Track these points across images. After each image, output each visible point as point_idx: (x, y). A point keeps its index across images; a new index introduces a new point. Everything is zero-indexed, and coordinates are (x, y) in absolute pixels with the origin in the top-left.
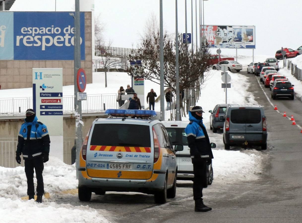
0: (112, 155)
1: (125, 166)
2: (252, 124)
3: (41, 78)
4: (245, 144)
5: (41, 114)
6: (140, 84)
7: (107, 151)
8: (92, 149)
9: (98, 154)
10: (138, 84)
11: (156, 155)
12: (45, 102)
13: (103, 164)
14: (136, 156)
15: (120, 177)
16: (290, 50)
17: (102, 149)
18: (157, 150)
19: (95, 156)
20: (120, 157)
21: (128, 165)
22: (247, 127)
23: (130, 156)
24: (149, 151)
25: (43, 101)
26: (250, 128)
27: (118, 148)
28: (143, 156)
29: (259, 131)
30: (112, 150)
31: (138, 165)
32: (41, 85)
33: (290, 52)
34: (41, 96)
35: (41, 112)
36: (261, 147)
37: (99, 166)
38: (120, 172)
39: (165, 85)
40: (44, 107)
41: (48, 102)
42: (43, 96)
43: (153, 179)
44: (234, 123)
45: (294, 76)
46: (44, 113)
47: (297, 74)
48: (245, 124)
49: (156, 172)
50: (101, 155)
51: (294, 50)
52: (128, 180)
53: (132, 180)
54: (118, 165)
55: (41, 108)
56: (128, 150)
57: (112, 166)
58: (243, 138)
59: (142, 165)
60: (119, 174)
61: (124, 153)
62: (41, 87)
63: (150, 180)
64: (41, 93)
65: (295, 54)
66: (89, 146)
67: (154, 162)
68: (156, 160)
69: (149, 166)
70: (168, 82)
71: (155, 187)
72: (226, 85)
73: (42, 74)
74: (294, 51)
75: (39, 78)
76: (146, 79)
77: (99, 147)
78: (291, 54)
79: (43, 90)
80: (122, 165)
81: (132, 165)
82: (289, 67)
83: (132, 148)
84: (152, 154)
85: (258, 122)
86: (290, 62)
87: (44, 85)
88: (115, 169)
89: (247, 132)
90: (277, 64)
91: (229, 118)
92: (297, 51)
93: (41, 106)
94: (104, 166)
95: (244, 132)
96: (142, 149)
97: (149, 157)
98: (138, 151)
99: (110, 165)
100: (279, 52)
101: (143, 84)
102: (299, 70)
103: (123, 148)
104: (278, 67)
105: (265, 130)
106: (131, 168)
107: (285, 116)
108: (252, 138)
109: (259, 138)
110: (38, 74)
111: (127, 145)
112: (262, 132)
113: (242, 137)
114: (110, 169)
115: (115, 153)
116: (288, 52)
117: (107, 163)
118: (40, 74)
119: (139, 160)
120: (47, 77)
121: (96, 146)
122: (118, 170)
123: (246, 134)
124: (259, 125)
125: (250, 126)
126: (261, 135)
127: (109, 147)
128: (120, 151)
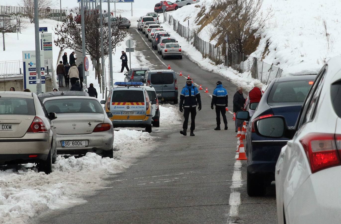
0: (124, 107)
1: (131, 113)
2: (167, 85)
3: (29, 58)
4: (162, 100)
5: (30, 83)
6: (48, 50)
7: (121, 105)
8: (113, 104)
9: (116, 107)
10: (47, 50)
11: (147, 106)
12: (33, 75)
13: (119, 112)
14: (137, 107)
15: (129, 119)
16: (168, 3)
17: (118, 104)
18: (147, 104)
19: (115, 108)
20: (128, 108)
21: (132, 112)
22: (163, 87)
23: (134, 107)
24: (143, 104)
25: (31, 74)
26: (166, 87)
27: (127, 103)
28: (141, 107)
29: (172, 89)
30: (124, 104)
31: (138, 112)
32: (29, 63)
33: (169, 5)
34: (29, 70)
35: (30, 82)
36: (173, 102)
37: (117, 113)
38: (129, 116)
39: (86, 53)
40: (31, 78)
41: (34, 75)
42: (31, 70)
43: (146, 119)
44: (154, 84)
45: (177, 33)
46: (32, 82)
47: (181, 31)
48: (162, 85)
49: (147, 116)
50: (118, 107)
51: (173, 2)
52: (133, 120)
53: (135, 120)
54: (127, 112)
55: (30, 79)
56: (133, 104)
57: (124, 113)
58: (161, 95)
59: (140, 112)
60: (128, 117)
61: (131, 106)
62: (29, 64)
63: (144, 120)
64: (29, 68)
65: (173, 7)
66: (111, 103)
67: (146, 110)
68: (147, 109)
69: (144, 112)
70: (88, 51)
71: (148, 123)
72: (130, 49)
73: (30, 54)
74: (173, 4)
75: (27, 57)
76: (71, 49)
77: (117, 103)
78: (170, 7)
79: (31, 66)
80: (129, 112)
81: (135, 112)
82: (170, 22)
83: (135, 103)
84: (145, 106)
85: (171, 83)
86: (170, 17)
87: (31, 62)
88: (126, 115)
89: (164, 91)
90: (158, 19)
91: (150, 80)
92: (176, 3)
93: (30, 77)
94: (120, 113)
95: (161, 91)
96: (140, 103)
97: (144, 107)
98: (138, 104)
99: (123, 112)
100: (157, 5)
101: (51, 49)
102: (182, 27)
103: (129, 103)
104: (159, 21)
105: (176, 89)
106: (134, 114)
107: (181, 75)
108: (167, 95)
109: (172, 95)
110: (26, 55)
111: (132, 102)
112: (174, 90)
113: (159, 95)
114: (123, 115)
115: (125, 106)
116: (167, 5)
117: (121, 111)
118: (28, 54)
119: (138, 109)
120: (33, 57)
121: (115, 103)
122: (128, 115)
123: (163, 93)
124: (172, 85)
125: (166, 86)
126: (174, 93)
127: (122, 103)
128: (128, 105)
